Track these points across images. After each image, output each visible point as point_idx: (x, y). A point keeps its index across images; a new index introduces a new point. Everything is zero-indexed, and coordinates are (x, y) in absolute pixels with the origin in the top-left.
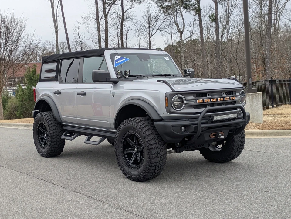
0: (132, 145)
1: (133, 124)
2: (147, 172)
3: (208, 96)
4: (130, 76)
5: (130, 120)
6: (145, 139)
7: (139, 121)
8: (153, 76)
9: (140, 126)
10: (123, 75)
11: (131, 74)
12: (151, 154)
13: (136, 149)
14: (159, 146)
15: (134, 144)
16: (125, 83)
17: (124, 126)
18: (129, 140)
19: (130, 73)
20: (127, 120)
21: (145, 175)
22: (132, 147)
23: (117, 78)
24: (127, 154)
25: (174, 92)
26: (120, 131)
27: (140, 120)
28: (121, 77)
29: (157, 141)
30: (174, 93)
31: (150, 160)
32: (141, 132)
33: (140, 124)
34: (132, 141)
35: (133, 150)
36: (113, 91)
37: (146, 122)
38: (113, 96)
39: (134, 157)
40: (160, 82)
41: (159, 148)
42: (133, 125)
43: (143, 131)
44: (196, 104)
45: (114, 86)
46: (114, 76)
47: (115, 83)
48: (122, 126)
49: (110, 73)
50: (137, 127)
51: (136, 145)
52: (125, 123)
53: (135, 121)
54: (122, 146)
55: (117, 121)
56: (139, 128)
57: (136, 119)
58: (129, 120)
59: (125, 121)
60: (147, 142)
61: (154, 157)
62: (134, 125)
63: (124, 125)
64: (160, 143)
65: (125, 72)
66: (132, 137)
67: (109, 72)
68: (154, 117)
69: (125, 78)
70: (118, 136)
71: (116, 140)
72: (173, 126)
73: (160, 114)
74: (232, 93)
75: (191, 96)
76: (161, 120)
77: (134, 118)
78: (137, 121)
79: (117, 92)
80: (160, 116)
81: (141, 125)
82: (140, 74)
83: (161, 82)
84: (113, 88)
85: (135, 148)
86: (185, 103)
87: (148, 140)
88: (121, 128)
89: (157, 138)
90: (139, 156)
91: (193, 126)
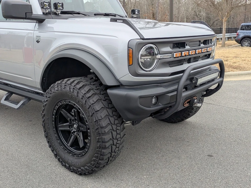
0: (69, 119)
1: (72, 90)
2: (95, 167)
3: (186, 46)
4: (63, 13)
5: (66, 83)
6: (91, 116)
7: (81, 85)
8: (95, 15)
9: (82, 95)
10: (53, 9)
11: (65, 10)
12: (103, 142)
13: (75, 126)
14: (114, 127)
15: (73, 118)
16: (56, 22)
17: (56, 91)
18: (64, 112)
19: (63, 7)
20: (61, 83)
21: (92, 170)
22: (70, 122)
23: (44, 13)
24: (62, 131)
25: (144, 39)
26: (49, 97)
27: (83, 84)
28: (49, 13)
29: (112, 119)
30: (144, 41)
31: (100, 150)
32: (85, 104)
33: (83, 91)
34: (68, 114)
35: (71, 126)
36: (37, 33)
37: (92, 86)
38: (38, 42)
39: (72, 137)
40: (116, 21)
41: (115, 129)
42: (70, 91)
43: (89, 103)
44: (172, 59)
45: (39, 25)
46: (37, 11)
47: (40, 21)
48: (53, 91)
49: (31, 6)
50: (77, 96)
51: (75, 119)
52: (58, 86)
53: (75, 86)
54: (54, 119)
55: (45, 80)
56: (82, 98)
57: (76, 82)
58: (64, 82)
59: (57, 83)
60: (95, 122)
61: (107, 146)
62: (73, 92)
63: (56, 89)
64: (116, 122)
65: (56, 5)
66: (69, 108)
67: (31, 4)
68: (109, 81)
69: (55, 14)
70: (47, 105)
71: (44, 109)
72: (141, 97)
73: (119, 76)
74: (207, 42)
75: (167, 46)
76: (120, 86)
77: (72, 80)
78: (78, 86)
79: (44, 35)
80: (118, 80)
81: (85, 94)
82: (77, 11)
83: (118, 21)
84: (38, 29)
85: (74, 124)
86: (157, 59)
87: (97, 119)
88: (51, 94)
89: (111, 114)
90: (82, 138)
91: (168, 94)
